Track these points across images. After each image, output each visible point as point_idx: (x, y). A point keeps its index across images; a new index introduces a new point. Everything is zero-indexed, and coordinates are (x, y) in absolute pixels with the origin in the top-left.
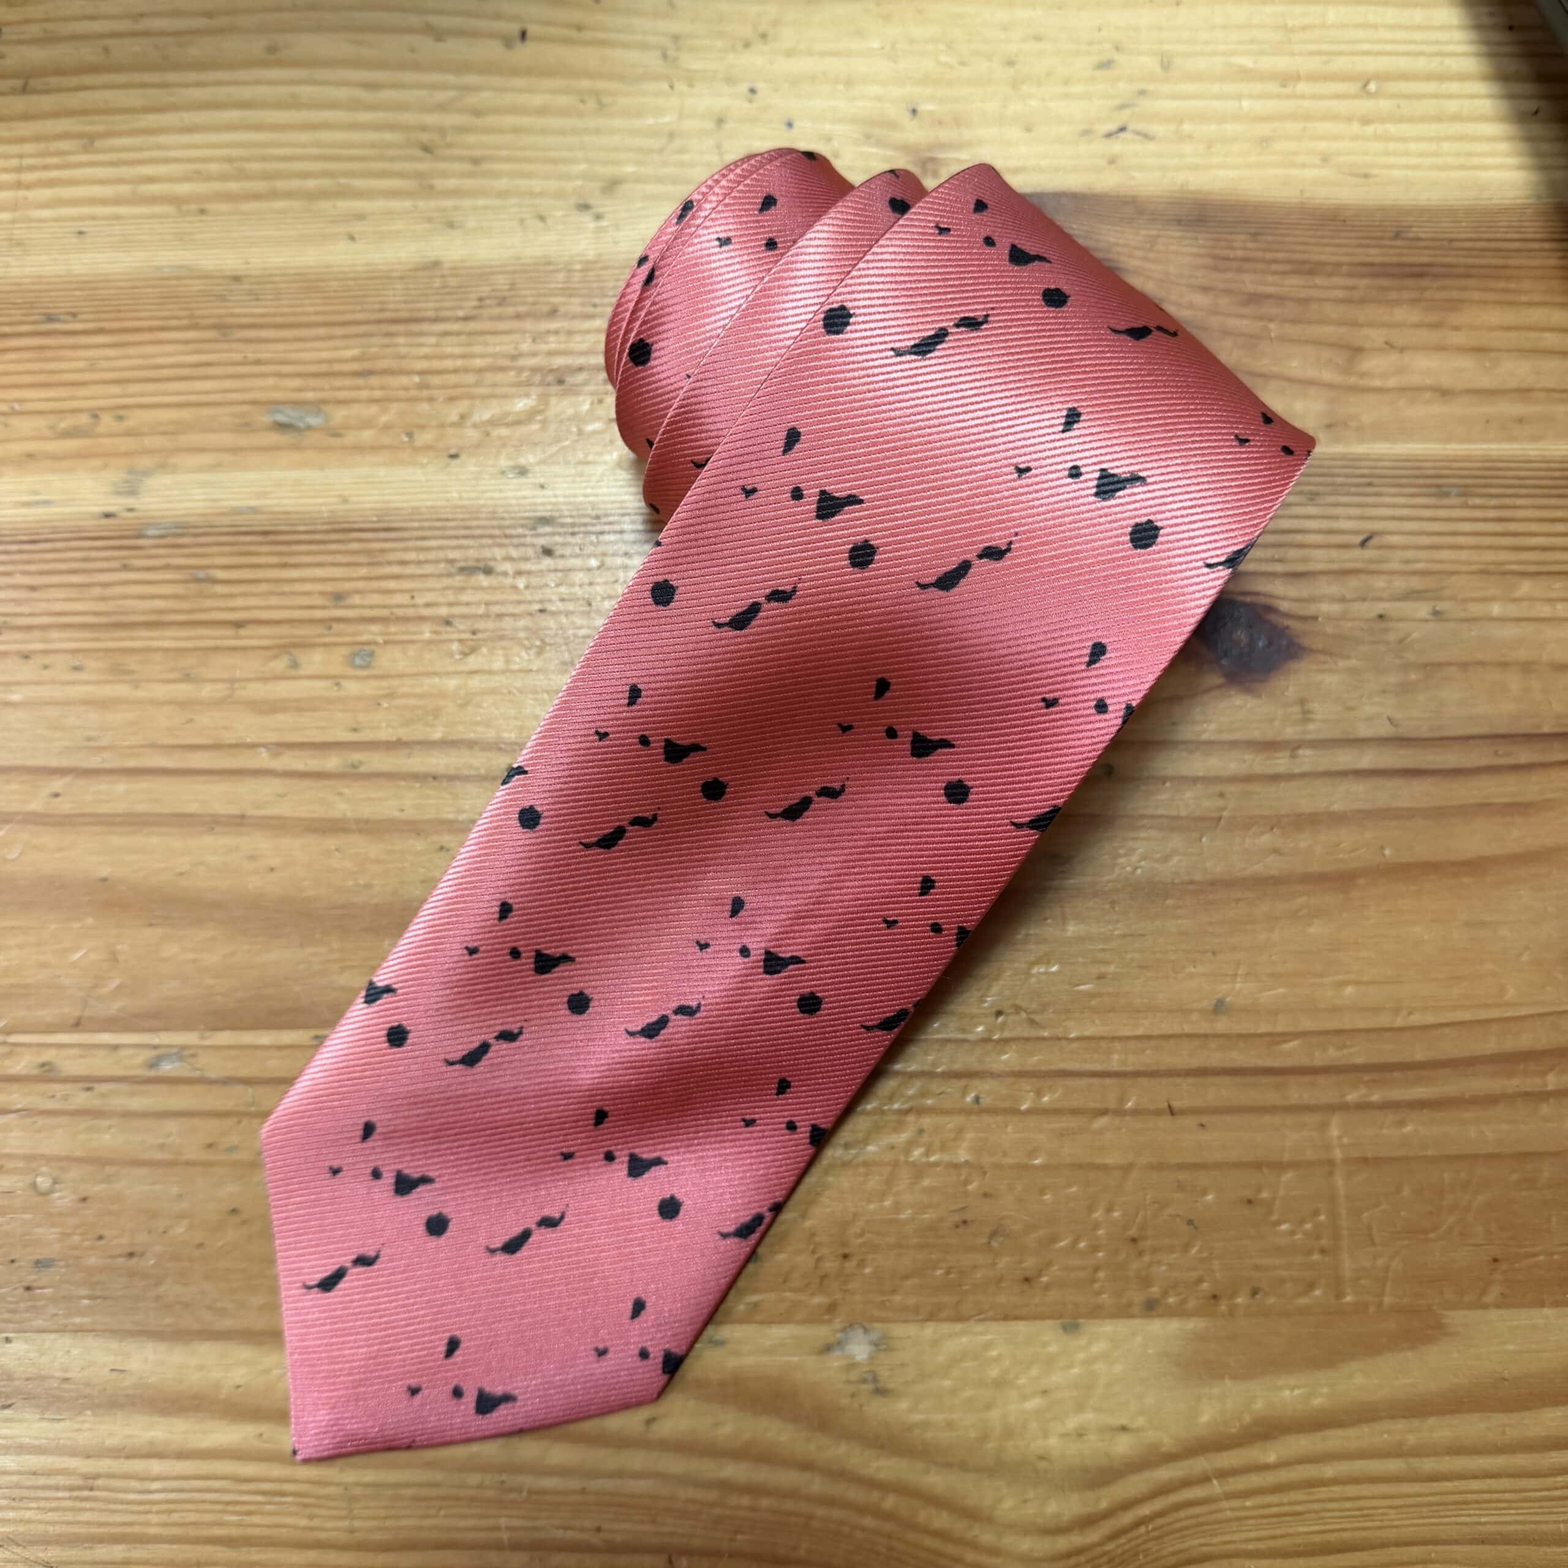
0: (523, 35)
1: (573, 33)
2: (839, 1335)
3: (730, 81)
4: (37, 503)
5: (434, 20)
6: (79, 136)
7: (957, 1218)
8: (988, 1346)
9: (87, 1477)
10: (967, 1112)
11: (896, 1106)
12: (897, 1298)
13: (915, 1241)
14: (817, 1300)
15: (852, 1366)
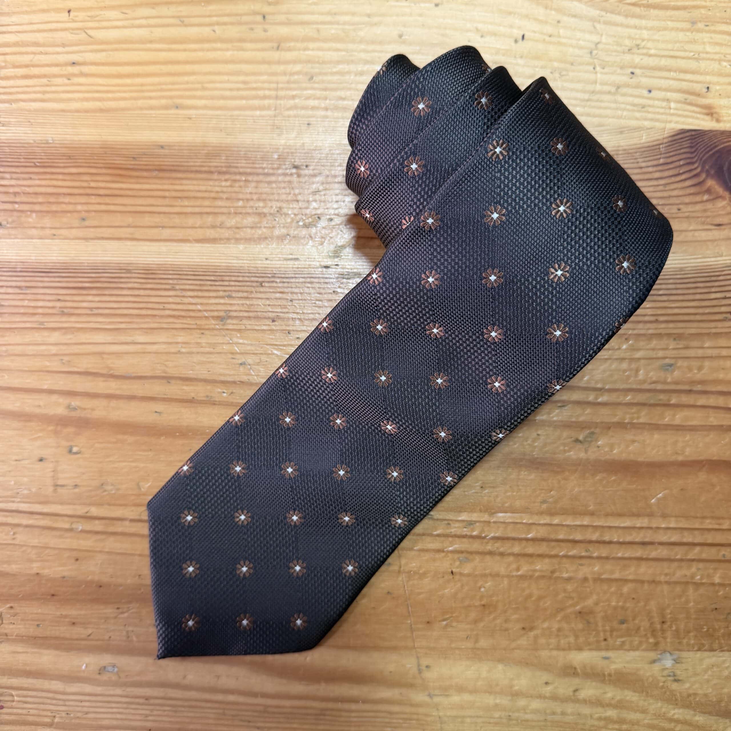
0: (523, 37)
1: (547, 38)
2: (659, 656)
3: (622, 68)
4: (291, 259)
5: (480, 26)
6: (306, 74)
7: (714, 606)
8: (724, 662)
9: (322, 710)
10: (719, 561)
11: (689, 557)
12: (685, 641)
13: (694, 616)
14: (651, 640)
15: (664, 669)
